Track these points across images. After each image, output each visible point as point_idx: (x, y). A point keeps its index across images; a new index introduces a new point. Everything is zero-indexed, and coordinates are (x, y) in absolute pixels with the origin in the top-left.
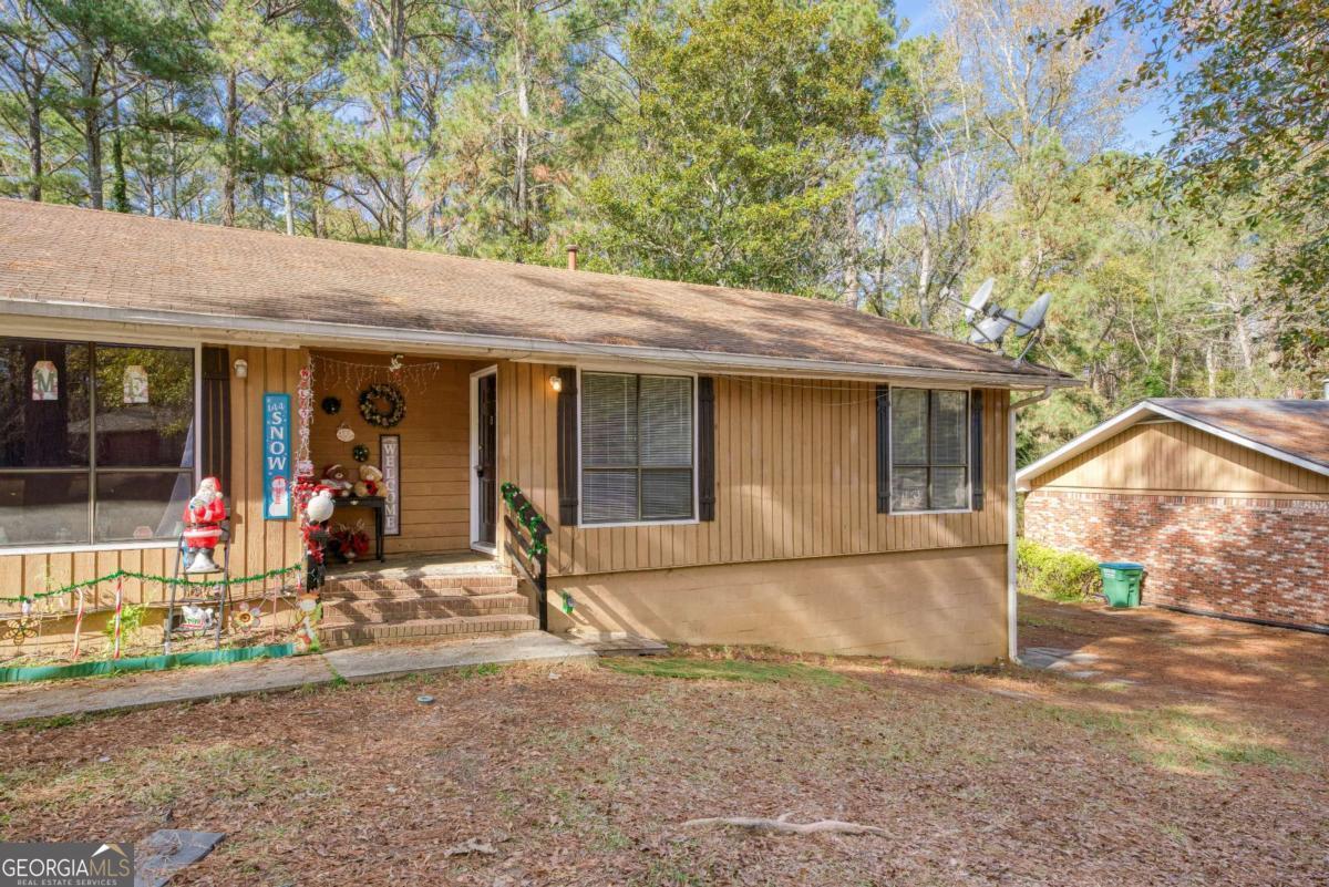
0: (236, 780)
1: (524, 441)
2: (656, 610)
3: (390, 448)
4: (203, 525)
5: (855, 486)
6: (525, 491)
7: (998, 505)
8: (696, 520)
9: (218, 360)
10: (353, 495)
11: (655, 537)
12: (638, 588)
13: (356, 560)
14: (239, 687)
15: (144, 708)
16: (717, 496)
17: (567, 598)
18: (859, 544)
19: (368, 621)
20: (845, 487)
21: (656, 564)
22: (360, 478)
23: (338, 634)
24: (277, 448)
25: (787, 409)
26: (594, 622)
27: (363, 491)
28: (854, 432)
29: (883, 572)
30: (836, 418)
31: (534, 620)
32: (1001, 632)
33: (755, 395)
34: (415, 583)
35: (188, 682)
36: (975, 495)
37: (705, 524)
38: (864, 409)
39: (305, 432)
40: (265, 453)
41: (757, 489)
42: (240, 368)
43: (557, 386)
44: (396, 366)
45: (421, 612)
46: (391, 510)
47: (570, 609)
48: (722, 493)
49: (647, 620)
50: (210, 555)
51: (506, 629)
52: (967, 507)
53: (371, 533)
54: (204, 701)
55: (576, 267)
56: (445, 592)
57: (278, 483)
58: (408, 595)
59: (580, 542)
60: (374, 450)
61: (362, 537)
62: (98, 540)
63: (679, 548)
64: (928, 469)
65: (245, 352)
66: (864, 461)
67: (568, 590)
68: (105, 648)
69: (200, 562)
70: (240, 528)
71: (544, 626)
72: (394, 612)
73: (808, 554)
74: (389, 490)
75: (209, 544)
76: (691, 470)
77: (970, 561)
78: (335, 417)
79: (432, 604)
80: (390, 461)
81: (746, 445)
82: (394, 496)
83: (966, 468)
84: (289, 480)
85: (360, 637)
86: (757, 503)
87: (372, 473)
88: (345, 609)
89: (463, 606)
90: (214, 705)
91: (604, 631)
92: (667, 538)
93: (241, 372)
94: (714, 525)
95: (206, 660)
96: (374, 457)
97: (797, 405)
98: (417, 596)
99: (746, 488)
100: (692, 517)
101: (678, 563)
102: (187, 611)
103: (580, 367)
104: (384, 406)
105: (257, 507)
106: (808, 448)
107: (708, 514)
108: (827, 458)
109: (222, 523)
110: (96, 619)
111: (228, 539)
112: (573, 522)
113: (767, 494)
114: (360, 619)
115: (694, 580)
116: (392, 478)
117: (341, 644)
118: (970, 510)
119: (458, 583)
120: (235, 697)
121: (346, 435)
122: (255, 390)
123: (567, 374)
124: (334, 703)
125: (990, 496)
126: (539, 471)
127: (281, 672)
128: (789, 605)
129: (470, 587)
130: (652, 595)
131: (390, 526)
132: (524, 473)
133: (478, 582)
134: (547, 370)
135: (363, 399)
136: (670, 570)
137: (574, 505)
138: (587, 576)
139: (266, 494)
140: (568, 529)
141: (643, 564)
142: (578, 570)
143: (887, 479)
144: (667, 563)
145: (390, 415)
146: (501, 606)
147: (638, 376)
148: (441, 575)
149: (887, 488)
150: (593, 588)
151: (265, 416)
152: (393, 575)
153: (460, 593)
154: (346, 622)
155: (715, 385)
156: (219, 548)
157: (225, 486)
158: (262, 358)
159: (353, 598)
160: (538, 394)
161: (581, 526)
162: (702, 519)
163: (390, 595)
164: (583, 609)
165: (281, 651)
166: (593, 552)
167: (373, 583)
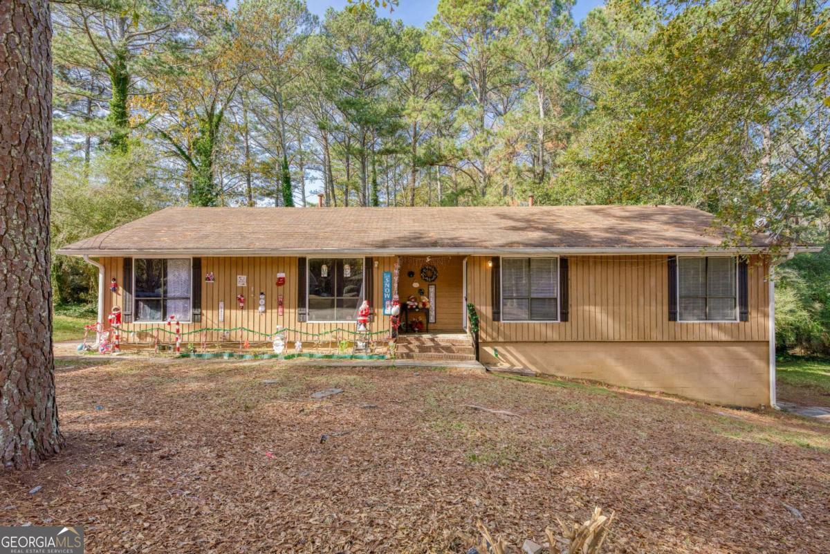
0: (353, 384)
1: (477, 287)
2: (539, 359)
3: (432, 289)
4: (362, 316)
5: (653, 308)
6: (477, 307)
7: (761, 320)
8: (559, 321)
9: (370, 261)
10: (417, 307)
11: (538, 328)
12: (528, 348)
13: (418, 331)
14: (366, 365)
15: (340, 367)
16: (570, 310)
17: (496, 350)
18: (656, 335)
19: (413, 351)
20: (647, 308)
21: (537, 339)
22: (421, 301)
23: (402, 354)
24: (387, 290)
25: (610, 271)
26: (508, 361)
27: (421, 306)
28: (653, 280)
29: (673, 351)
30: (641, 273)
31: (473, 356)
32: (765, 390)
33: (591, 264)
34: (432, 340)
35: (354, 362)
36: (741, 313)
37: (563, 323)
38: (659, 268)
39: (396, 285)
40: (384, 292)
41: (592, 308)
42: (376, 264)
43: (490, 265)
44: (428, 260)
45: (432, 350)
46: (432, 313)
47: (497, 355)
48: (572, 310)
49: (534, 363)
50: (365, 326)
51: (463, 359)
52: (735, 319)
53: (424, 321)
54: (355, 367)
55: (533, 205)
56: (443, 344)
57: (388, 303)
58: (430, 344)
59: (502, 328)
60: (426, 291)
61: (421, 323)
62: (337, 319)
63: (549, 332)
64: (706, 299)
65: (378, 259)
66: (659, 295)
67: (496, 347)
68: (337, 351)
69: (362, 328)
70: (376, 318)
71: (477, 359)
72: (423, 349)
73: (623, 339)
74: (431, 305)
75: (365, 322)
76: (556, 299)
77: (739, 349)
78: (412, 279)
79: (437, 347)
80: (432, 295)
81: (586, 287)
82: (434, 308)
83: (735, 299)
84: (391, 301)
85: (409, 356)
86: (592, 314)
87: (425, 299)
88: (407, 347)
89: (448, 349)
90: (357, 369)
91: (513, 365)
92: (543, 329)
93: (376, 265)
94: (568, 324)
95: (361, 358)
96: (426, 293)
97: (616, 269)
98: (433, 344)
99: (587, 308)
100: (557, 320)
101: (548, 340)
102: (358, 343)
103: (501, 256)
104: (429, 274)
105: (381, 311)
106: (623, 289)
107: (565, 317)
108: (635, 293)
109: (369, 316)
110: (334, 344)
111: (372, 321)
112: (498, 320)
113: (598, 309)
114: (411, 350)
115: (556, 348)
116: (432, 301)
117: (403, 358)
118: (738, 321)
119: (448, 341)
120: (363, 367)
121: (416, 285)
122: (381, 271)
123: (495, 260)
124: (390, 372)
125: (753, 315)
126: (483, 299)
127: (381, 362)
128: (611, 362)
129: (453, 342)
130: (537, 352)
131: (432, 319)
132: (477, 299)
133: (456, 341)
134: (487, 258)
135: (422, 271)
136: (546, 342)
137: (499, 313)
138: (505, 342)
139: (384, 306)
140: (496, 323)
141: (531, 339)
142: (501, 339)
143: (675, 304)
144: (543, 339)
145: (431, 278)
146: (464, 350)
147: (529, 259)
148: (443, 338)
149: (675, 308)
150: (508, 348)
151: (384, 280)
152: (426, 337)
153: (448, 344)
154: (406, 351)
155: (569, 261)
156: (368, 324)
157: (371, 304)
158: (383, 260)
159: (410, 343)
160: (483, 268)
161: (502, 322)
162: (561, 320)
163: (424, 343)
164: (503, 356)
165: (383, 357)
166: (507, 332)
167: (417, 339)
